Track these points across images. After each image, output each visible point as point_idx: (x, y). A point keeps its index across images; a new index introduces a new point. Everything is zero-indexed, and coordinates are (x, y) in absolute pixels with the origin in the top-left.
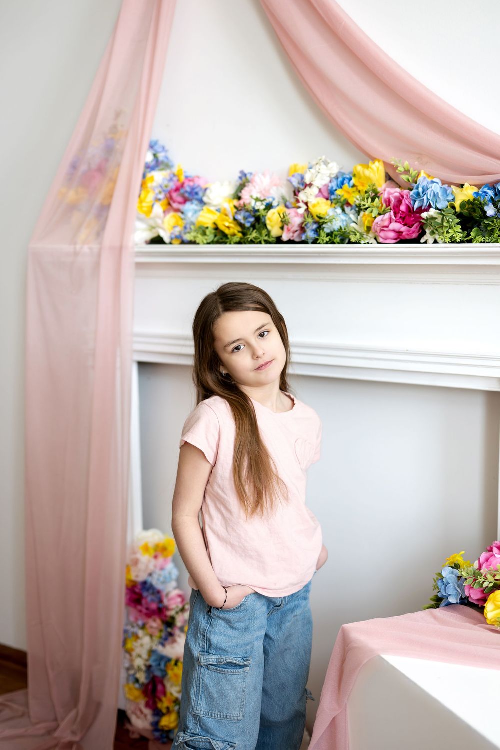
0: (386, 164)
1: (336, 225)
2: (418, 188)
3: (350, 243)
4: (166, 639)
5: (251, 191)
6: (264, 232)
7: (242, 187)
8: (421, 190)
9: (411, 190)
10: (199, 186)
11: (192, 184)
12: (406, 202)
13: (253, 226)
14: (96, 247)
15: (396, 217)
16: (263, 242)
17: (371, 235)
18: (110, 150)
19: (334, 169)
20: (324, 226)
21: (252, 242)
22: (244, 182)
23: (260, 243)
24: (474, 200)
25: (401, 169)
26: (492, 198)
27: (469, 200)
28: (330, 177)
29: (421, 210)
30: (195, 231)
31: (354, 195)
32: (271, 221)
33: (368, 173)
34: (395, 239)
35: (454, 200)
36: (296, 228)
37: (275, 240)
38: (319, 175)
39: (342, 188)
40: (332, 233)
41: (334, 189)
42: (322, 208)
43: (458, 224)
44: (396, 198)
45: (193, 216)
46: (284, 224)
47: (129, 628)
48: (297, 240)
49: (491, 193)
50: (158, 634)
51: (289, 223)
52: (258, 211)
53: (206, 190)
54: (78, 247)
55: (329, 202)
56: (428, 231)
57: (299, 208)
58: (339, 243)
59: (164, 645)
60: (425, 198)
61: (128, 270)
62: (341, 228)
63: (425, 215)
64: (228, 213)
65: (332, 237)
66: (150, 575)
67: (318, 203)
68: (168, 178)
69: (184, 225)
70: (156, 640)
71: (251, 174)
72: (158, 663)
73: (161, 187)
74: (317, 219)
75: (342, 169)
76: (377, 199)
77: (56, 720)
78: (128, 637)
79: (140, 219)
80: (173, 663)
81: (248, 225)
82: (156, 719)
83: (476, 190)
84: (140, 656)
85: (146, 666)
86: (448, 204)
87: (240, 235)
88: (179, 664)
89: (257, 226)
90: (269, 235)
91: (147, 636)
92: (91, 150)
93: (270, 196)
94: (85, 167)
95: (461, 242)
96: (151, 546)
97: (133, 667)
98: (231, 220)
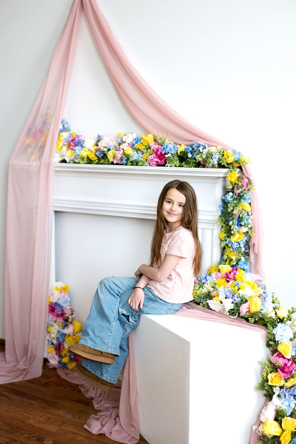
0: (154, 135)
2: (164, 146)
3: (139, 165)
4: (65, 327)
5: (102, 143)
6: (107, 160)
7: (98, 141)
8: (165, 146)
9: (162, 146)
10: (81, 140)
11: (78, 139)
12: (160, 150)
13: (102, 157)
14: (38, 163)
15: (156, 156)
16: (106, 164)
17: (147, 163)
18: (44, 123)
19: (134, 136)
20: (129, 158)
21: (102, 164)
22: (99, 140)
23: (105, 164)
24: (184, 151)
25: (158, 138)
26: (191, 151)
27: (183, 151)
28: (133, 139)
29: (165, 154)
30: (80, 158)
31: (141, 146)
32: (109, 156)
33: (147, 138)
34: (156, 164)
35: (177, 150)
36: (119, 159)
37: (111, 163)
38: (128, 138)
39: (137, 143)
40: (133, 161)
41: (134, 144)
42: (129, 151)
43: (178, 160)
44: (156, 149)
45: (78, 152)
47: (49, 322)
48: (120, 163)
49: (190, 149)
50: (61, 324)
51: (116, 156)
52: (104, 151)
53: (84, 141)
54: (31, 163)
55: (132, 149)
56: (167, 162)
57: (120, 151)
58: (135, 165)
59: (63, 329)
60: (167, 149)
61: (52, 172)
62: (136, 160)
63: (166, 156)
64: (93, 152)
65: (132, 163)
66: (59, 299)
67: (128, 149)
68: (69, 136)
69: (75, 155)
70: (61, 327)
71: (102, 136)
72: (61, 336)
73: (66, 139)
74: (127, 156)
75: (137, 136)
76: (149, 150)
77: (18, 361)
78: (48, 326)
79: (57, 152)
80: (67, 336)
81: (100, 157)
82: (60, 359)
83: (186, 147)
84: (54, 333)
85: (56, 337)
86: (175, 152)
87: (97, 161)
88: (70, 336)
89: (104, 157)
90: (108, 161)
91: (56, 325)
92: (37, 123)
93: (109, 145)
94: (34, 130)
95: (179, 166)
96: (59, 288)
97: (51, 338)
98: (94, 154)
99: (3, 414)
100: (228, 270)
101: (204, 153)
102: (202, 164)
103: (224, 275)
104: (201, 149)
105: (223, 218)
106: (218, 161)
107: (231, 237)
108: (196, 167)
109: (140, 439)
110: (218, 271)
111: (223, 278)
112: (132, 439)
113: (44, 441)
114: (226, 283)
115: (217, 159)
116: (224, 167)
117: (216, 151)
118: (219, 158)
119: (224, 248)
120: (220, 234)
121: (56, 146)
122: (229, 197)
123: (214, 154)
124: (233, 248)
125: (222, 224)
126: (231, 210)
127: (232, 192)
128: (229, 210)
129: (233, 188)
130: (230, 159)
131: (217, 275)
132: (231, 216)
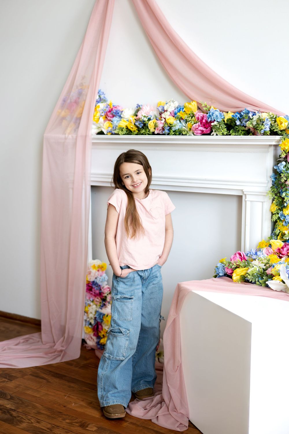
0: (198, 103)
1: (177, 128)
2: (210, 113)
3: (183, 135)
4: (102, 307)
5: (141, 113)
6: (147, 130)
7: (138, 111)
8: (211, 114)
9: (207, 114)
10: (119, 110)
11: (116, 109)
12: (205, 118)
13: (143, 127)
14: (74, 136)
15: (201, 125)
17: (191, 132)
18: (80, 94)
19: (176, 104)
20: (172, 128)
21: (142, 134)
22: (138, 109)
23: (146, 134)
24: (232, 118)
25: (203, 105)
26: (239, 117)
27: (230, 118)
28: (175, 107)
29: (211, 122)
30: (118, 129)
31: (184, 115)
32: (150, 126)
33: (190, 106)
34: (201, 134)
35: (224, 118)
36: (160, 128)
37: (152, 134)
38: (170, 107)
39: (179, 112)
40: (175, 131)
41: (176, 112)
42: (171, 120)
43: (225, 128)
44: (201, 117)
45: (116, 123)
46: (156, 126)
47: (86, 301)
48: (161, 133)
49: (239, 116)
50: (99, 304)
51: (158, 126)
52: (145, 121)
53: (122, 111)
54: (67, 135)
55: (174, 118)
56: (214, 130)
57: (162, 120)
58: (178, 135)
59: (101, 309)
60: (213, 117)
61: (89, 145)
62: (179, 128)
63: (212, 124)
64: (131, 122)
65: (175, 132)
66: (96, 278)
67: (170, 118)
68: (106, 106)
69: (112, 127)
70: (99, 306)
71: (142, 105)
72: (99, 316)
73: (103, 110)
74: (169, 125)
75: (179, 104)
76: (193, 117)
77: (54, 342)
78: (86, 305)
79: (94, 124)
80: (106, 316)
81: (140, 127)
82: (98, 340)
83: (233, 114)
84: (91, 313)
85: (94, 317)
86: (222, 120)
87: (137, 131)
88: (109, 316)
89: (144, 127)
90: (149, 131)
91: (94, 304)
92: (72, 94)
93: (150, 115)
94: (69, 101)
95: (227, 135)
96: (96, 266)
97: (88, 318)
98: (133, 125)
99: (43, 398)
100: (280, 245)
101: (254, 119)
102: (252, 132)
103: (276, 251)
104: (250, 115)
105: (276, 190)
106: (270, 127)
107: (284, 209)
108: (245, 134)
109: (189, 426)
110: (269, 246)
111: (275, 253)
112: (181, 425)
113: (87, 427)
114: (279, 259)
115: (269, 125)
116: (276, 134)
117: (268, 117)
118: (271, 124)
119: (276, 222)
120: (271, 207)
121: (93, 118)
122: (282, 166)
123: (266, 120)
124: (285, 222)
125: (274, 195)
126: (285, 180)
127: (285, 162)
128: (283, 181)
129: (286, 157)
130: (283, 125)
131: (268, 250)
132: (284, 187)
